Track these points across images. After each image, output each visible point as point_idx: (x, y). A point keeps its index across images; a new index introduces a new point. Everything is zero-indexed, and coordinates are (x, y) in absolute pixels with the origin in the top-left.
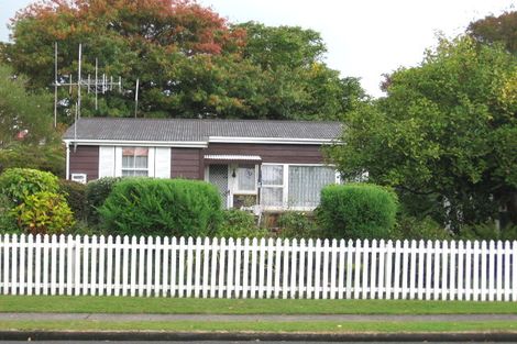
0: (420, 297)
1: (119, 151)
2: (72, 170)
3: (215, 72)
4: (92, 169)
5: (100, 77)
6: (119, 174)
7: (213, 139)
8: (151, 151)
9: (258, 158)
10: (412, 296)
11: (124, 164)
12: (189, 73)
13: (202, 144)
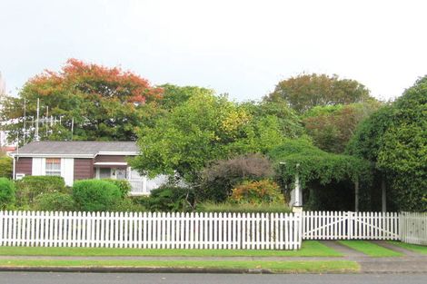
0: (107, 246)
1: (44, 160)
2: (16, 172)
3: (138, 114)
4: (28, 170)
5: (49, 117)
6: (44, 174)
7: (101, 153)
8: (62, 160)
9: (126, 164)
10: (102, 245)
11: (47, 168)
12: (121, 114)
13: (91, 156)
